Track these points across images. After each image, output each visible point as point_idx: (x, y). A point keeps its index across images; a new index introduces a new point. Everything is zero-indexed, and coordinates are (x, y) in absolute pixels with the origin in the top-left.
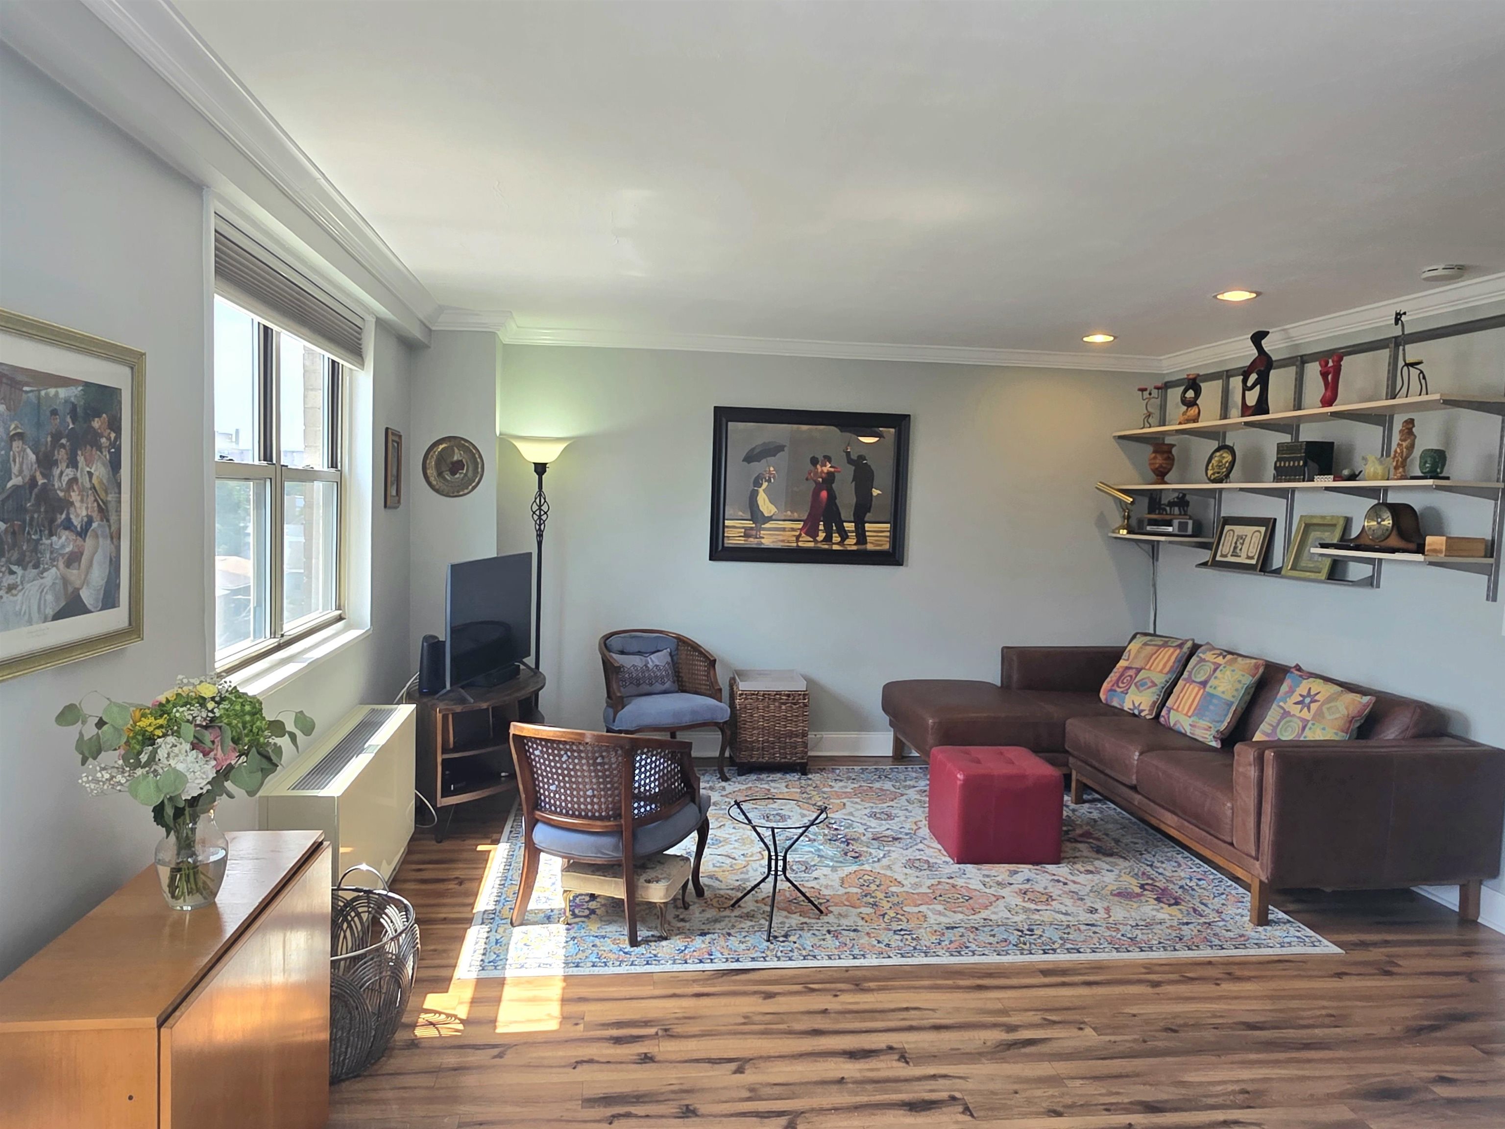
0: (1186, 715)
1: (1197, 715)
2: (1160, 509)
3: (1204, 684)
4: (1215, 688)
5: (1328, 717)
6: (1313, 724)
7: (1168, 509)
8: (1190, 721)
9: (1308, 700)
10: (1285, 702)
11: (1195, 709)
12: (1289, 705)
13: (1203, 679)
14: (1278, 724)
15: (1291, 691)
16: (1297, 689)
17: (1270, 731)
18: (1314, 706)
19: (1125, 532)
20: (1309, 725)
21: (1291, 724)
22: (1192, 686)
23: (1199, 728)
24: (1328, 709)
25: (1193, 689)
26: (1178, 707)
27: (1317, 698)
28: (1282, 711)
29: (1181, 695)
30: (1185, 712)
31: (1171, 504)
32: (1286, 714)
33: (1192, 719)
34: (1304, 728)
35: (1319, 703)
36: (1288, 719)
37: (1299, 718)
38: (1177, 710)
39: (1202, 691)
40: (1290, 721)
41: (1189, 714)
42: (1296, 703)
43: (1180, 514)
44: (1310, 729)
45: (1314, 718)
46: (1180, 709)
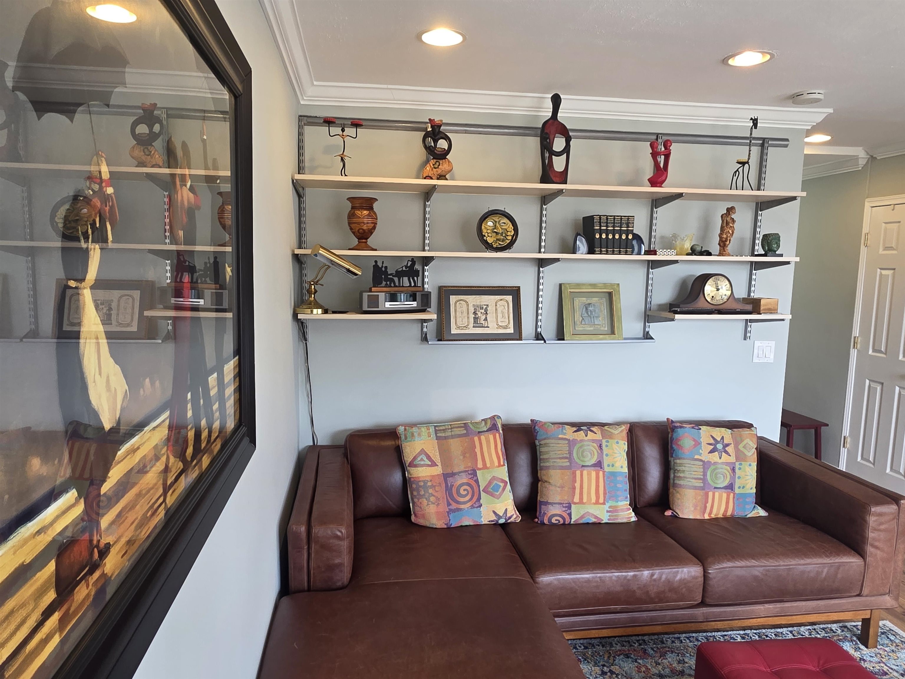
0: (597, 503)
1: (610, 499)
2: (387, 279)
3: (599, 465)
4: (613, 466)
5: (749, 454)
6: (740, 464)
7: (396, 279)
8: (606, 507)
9: (720, 446)
10: (700, 454)
11: (605, 494)
12: (704, 454)
13: (593, 461)
14: (705, 475)
15: (697, 444)
16: (701, 440)
17: (702, 485)
18: (730, 449)
19: (320, 311)
20: (737, 466)
21: (717, 471)
22: (585, 473)
23: (623, 510)
24: (744, 447)
25: (589, 475)
26: (581, 498)
27: (726, 441)
28: (701, 463)
29: (577, 485)
30: (594, 500)
31: (400, 274)
32: (706, 465)
33: (608, 505)
34: (733, 470)
35: (732, 445)
36: (712, 467)
37: (723, 463)
38: (581, 502)
39: (601, 473)
40: (715, 469)
41: (601, 500)
42: (711, 452)
43: (410, 286)
44: (740, 469)
45: (738, 458)
46: (585, 500)
